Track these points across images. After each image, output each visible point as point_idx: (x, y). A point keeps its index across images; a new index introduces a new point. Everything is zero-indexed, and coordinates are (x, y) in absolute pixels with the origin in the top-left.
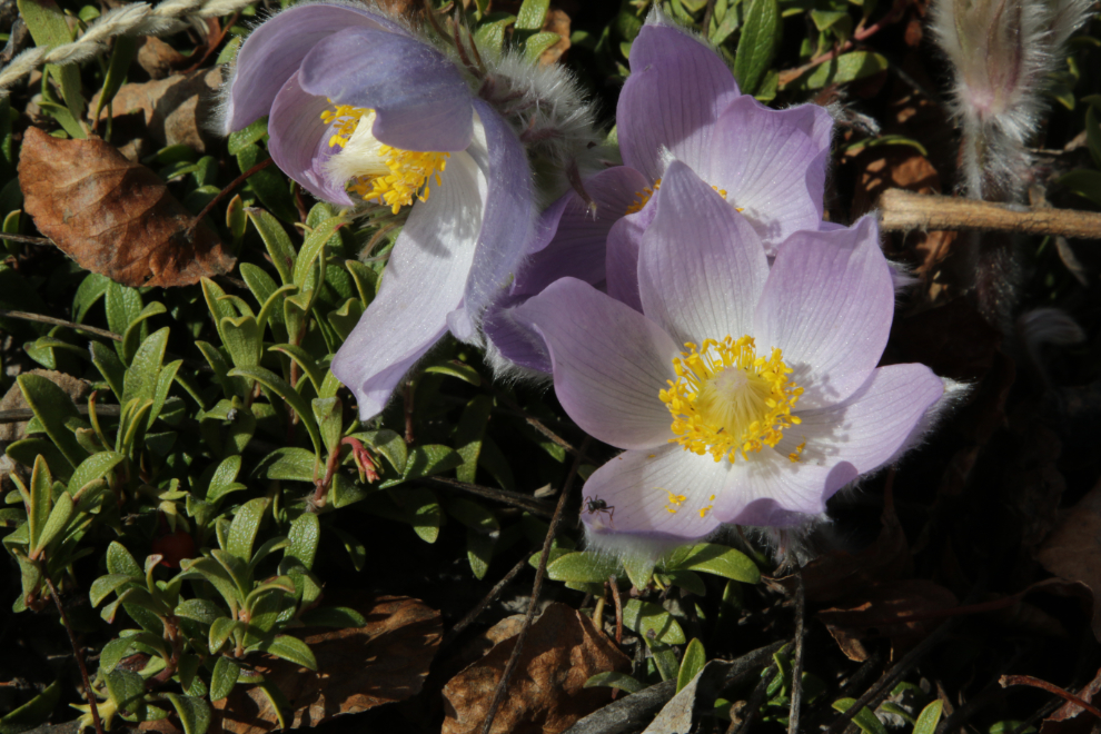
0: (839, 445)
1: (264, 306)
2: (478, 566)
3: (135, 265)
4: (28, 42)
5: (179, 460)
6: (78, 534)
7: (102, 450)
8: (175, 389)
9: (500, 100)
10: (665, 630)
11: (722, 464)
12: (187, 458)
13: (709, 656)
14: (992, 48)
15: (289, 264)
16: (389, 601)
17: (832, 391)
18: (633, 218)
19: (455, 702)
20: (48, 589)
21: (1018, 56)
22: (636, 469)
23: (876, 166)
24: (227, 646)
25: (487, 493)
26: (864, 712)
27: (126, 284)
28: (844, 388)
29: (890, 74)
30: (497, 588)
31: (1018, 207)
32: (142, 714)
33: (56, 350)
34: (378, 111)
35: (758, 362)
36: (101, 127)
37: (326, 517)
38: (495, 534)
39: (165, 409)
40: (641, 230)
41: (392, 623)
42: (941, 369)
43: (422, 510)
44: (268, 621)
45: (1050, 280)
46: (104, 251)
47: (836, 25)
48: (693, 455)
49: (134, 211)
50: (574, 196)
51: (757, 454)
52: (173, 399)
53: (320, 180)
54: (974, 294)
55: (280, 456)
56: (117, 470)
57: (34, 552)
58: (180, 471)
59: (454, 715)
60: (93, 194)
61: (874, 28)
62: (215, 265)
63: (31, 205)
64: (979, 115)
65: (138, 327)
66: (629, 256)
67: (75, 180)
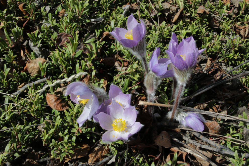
0: (131, 130)
1: (71, 113)
2: (94, 141)
3: (58, 108)
4: (47, 84)
5: (62, 129)
6: (50, 138)
7: (53, 128)
8: (61, 121)
9: (95, 93)
10: (113, 149)
11: (118, 132)
12: (63, 129)
13: (118, 152)
14: (150, 86)
15: (74, 109)
16: (84, 145)
17: (130, 124)
18: (109, 105)
19: (90, 157)
20: (46, 144)
21: (153, 87)
22: (109, 132)
23: (140, 97)
24: (65, 151)
25: (96, 133)
26: (134, 158)
27: (57, 110)
28: (132, 124)
29: (141, 88)
30: (96, 144)
31: (153, 103)
32: (56, 157)
33: (49, 117)
34: (80, 95)
35: (122, 121)
36: (55, 93)
37: (77, 137)
38: (96, 138)
39: (60, 124)
40: (110, 107)
41: (84, 147)
42: (141, 123)
43: (88, 135)
44: (69, 148)
45: (158, 109)
46: (54, 107)
47: (135, 82)
48: (115, 131)
49: (58, 102)
50: (103, 103)
51: (122, 131)
52: (61, 123)
53: (76, 101)
54: (149, 112)
55: (72, 129)
56: (54, 131)
57: (44, 140)
58: (62, 131)
59: (90, 158)
60: (54, 100)
61: (139, 83)
62: (67, 108)
63: (47, 101)
64: (149, 93)
65: (58, 115)
66: (109, 110)
67: (52, 99)
